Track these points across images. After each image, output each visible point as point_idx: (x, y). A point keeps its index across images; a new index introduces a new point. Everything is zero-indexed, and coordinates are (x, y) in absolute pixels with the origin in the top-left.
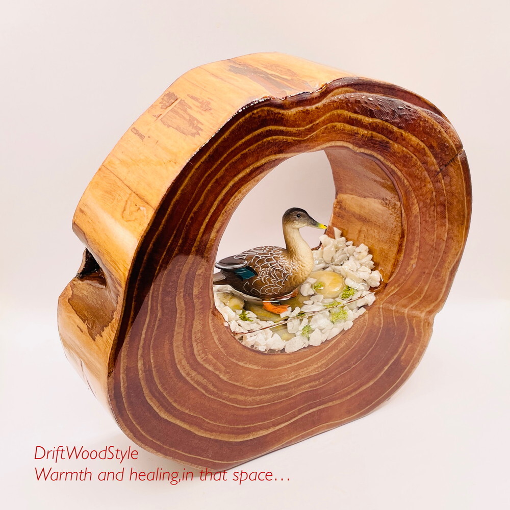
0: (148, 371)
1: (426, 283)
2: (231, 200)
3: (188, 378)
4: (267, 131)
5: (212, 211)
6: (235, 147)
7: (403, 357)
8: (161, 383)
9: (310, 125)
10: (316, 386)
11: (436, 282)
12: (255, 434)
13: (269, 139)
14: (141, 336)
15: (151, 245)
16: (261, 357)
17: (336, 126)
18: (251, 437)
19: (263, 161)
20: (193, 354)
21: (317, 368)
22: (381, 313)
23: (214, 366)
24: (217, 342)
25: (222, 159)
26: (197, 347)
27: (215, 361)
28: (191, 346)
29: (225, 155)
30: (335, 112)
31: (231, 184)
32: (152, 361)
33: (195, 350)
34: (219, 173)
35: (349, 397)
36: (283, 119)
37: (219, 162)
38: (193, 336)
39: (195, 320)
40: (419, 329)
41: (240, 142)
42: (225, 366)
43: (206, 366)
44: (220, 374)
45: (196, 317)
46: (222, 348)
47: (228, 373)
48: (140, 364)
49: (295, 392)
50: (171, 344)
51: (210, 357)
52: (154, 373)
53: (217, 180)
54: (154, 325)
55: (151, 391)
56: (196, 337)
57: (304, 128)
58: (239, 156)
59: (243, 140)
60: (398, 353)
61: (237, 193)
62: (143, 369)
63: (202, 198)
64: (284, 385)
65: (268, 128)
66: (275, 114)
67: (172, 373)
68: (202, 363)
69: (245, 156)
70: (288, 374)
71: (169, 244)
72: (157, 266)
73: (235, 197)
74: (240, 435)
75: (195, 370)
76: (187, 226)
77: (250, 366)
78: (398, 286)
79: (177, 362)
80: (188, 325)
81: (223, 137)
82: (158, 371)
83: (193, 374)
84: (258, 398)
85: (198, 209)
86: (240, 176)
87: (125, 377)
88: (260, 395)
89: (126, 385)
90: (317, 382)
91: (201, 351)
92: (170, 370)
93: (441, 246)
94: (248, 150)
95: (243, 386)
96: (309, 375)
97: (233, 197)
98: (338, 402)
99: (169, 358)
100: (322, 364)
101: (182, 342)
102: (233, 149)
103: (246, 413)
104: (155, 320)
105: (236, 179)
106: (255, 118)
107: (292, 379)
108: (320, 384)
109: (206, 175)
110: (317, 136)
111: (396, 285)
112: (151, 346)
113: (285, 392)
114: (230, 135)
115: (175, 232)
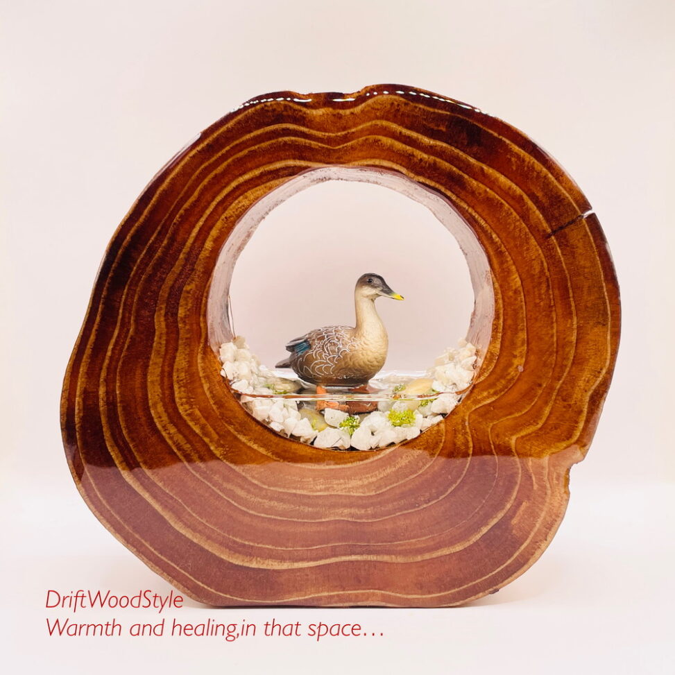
0: (111, 404)
1: (546, 403)
2: (233, 205)
3: (164, 434)
4: (283, 129)
5: (208, 212)
6: (241, 140)
7: (515, 521)
8: (127, 427)
9: (343, 133)
10: (361, 517)
11: (564, 407)
12: (262, 562)
13: (286, 139)
14: (106, 352)
15: (128, 238)
16: (273, 438)
17: (380, 140)
18: (254, 565)
19: (278, 165)
20: (173, 400)
21: (362, 486)
22: (468, 430)
23: (203, 428)
24: (208, 393)
25: (224, 151)
26: (180, 392)
27: (203, 421)
28: (171, 388)
29: (228, 148)
30: (379, 122)
31: (234, 184)
32: (118, 392)
33: (177, 395)
34: (219, 168)
35: (419, 558)
36: (304, 118)
37: (220, 154)
38: (174, 374)
39: (179, 351)
40: (540, 480)
41: (248, 136)
42: (217, 433)
43: (191, 424)
44: (210, 444)
45: (180, 348)
46: (214, 404)
47: (223, 446)
48: (102, 391)
49: (326, 516)
50: (145, 376)
51: (197, 412)
52: (119, 409)
53: (216, 175)
54: (124, 343)
55: (113, 435)
56: (178, 377)
57: (334, 135)
58: (245, 152)
59: (252, 135)
60: (505, 511)
61: (241, 197)
62: (105, 399)
63: (196, 194)
64: (309, 497)
65: (284, 126)
66: (295, 110)
67: (144, 418)
68: (185, 417)
69: (253, 155)
70: (314, 480)
71: (151, 241)
72: (134, 266)
73: (239, 202)
74: (237, 555)
75: (176, 425)
76: (175, 224)
77: (255, 447)
78: (495, 393)
79: (150, 404)
80: (168, 357)
81: (226, 126)
82: (124, 408)
83: (173, 430)
84: (267, 503)
85: (191, 206)
86: (247, 177)
87: (81, 403)
88: (271, 499)
89: (81, 414)
90: (363, 511)
91: (184, 400)
92: (141, 413)
93: (567, 349)
94: (258, 148)
95: (244, 474)
96: (348, 494)
97: (237, 201)
98: (400, 560)
99: (140, 396)
100: (370, 483)
101: (158, 378)
102: (237, 142)
103: (247, 520)
104: (126, 337)
105: (241, 179)
106: (268, 111)
107: (321, 491)
108: (367, 517)
109: (203, 166)
110: (353, 148)
111: (492, 391)
112: (118, 370)
113: (310, 509)
114: (235, 125)
115: (159, 228)
